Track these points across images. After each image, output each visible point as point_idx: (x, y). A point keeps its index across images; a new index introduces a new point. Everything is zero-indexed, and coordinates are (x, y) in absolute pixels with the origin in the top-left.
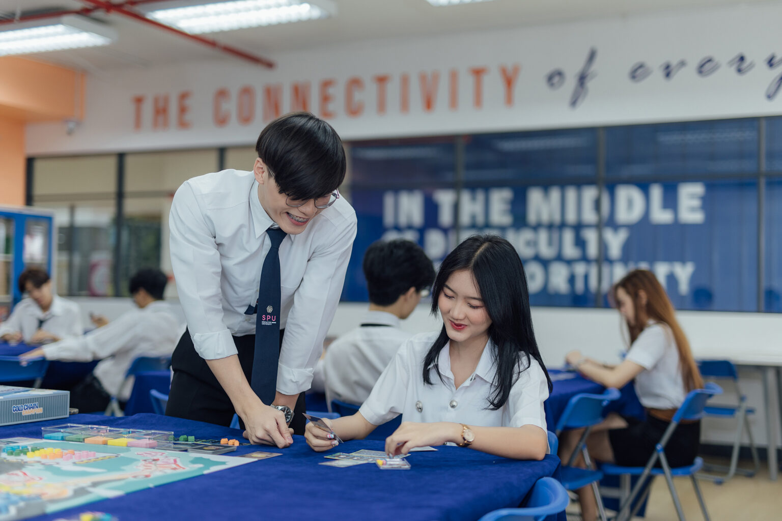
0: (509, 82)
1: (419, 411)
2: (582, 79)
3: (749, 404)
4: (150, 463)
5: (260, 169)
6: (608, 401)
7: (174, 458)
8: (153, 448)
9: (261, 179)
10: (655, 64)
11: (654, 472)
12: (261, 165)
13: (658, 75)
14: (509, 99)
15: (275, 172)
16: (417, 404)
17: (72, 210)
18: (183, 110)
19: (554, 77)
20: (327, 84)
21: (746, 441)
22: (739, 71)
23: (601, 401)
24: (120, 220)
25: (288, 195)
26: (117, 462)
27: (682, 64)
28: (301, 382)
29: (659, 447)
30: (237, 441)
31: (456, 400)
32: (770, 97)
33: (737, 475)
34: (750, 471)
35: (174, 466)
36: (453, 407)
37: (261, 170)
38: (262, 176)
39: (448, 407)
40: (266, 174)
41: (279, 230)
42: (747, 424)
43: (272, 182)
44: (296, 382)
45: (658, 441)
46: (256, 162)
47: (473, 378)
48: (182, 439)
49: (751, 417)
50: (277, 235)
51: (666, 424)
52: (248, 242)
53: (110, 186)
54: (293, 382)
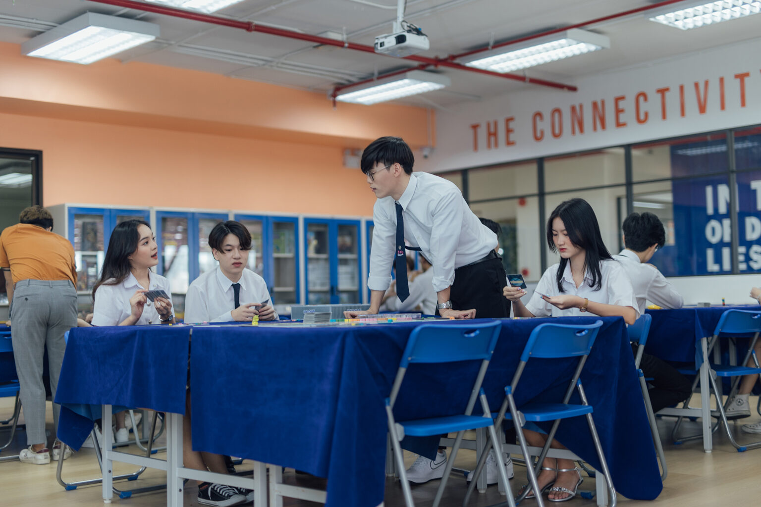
18: (509, 131)
20: (618, 100)
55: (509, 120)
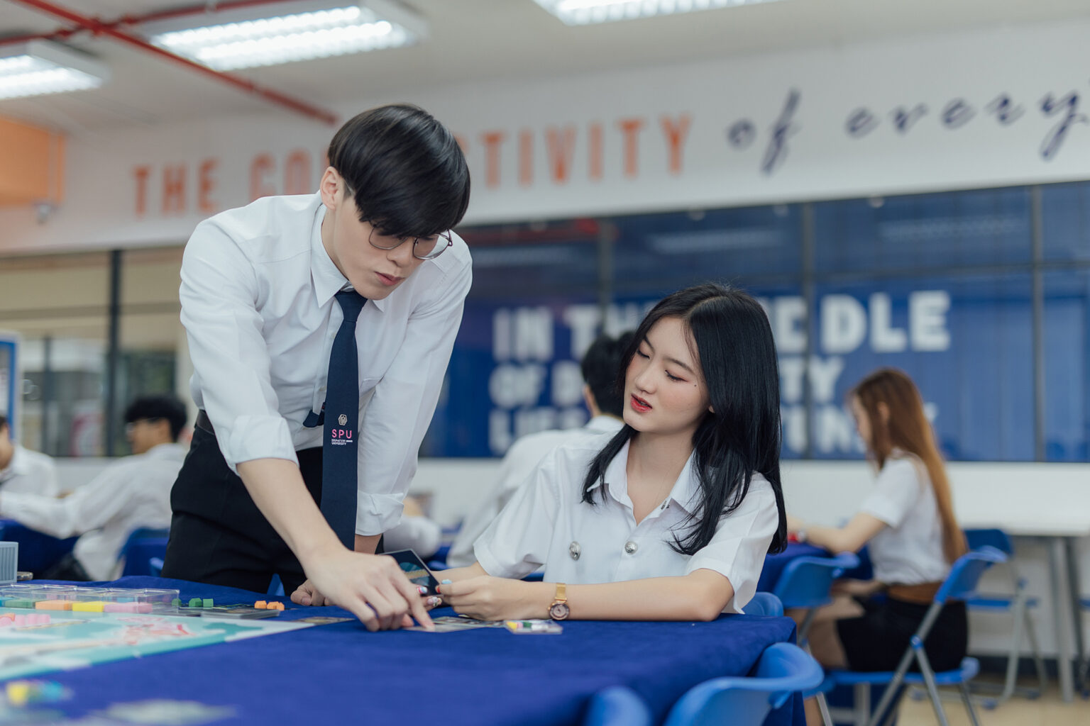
0: (675, 137)
1: (573, 558)
2: (779, 134)
3: (1030, 591)
4: (138, 629)
5: (331, 186)
6: (841, 569)
7: (179, 624)
8: (146, 613)
9: (332, 202)
10: (883, 111)
11: (911, 679)
12: (334, 178)
13: (886, 126)
14: (675, 163)
15: (355, 188)
16: (571, 547)
17: (47, 341)
18: (206, 186)
19: (740, 132)
21: (1026, 649)
22: (1003, 118)
23: (832, 569)
24: (114, 354)
25: (375, 226)
26: (85, 627)
27: (921, 110)
28: (385, 515)
29: (917, 640)
30: (281, 604)
31: (637, 542)
32: (1047, 154)
33: (1016, 696)
34: (1032, 689)
35: (177, 632)
36: (630, 551)
37: (332, 189)
38: (333, 198)
39: (621, 553)
40: (339, 194)
41: (354, 293)
42: (1029, 624)
43: (351, 204)
44: (378, 515)
45: (913, 631)
46: (326, 172)
47: (666, 506)
48: (194, 605)
49: (1034, 612)
50: (351, 302)
51: (924, 608)
52: (306, 314)
53: (100, 297)
54: (373, 515)
55: (207, 167)
